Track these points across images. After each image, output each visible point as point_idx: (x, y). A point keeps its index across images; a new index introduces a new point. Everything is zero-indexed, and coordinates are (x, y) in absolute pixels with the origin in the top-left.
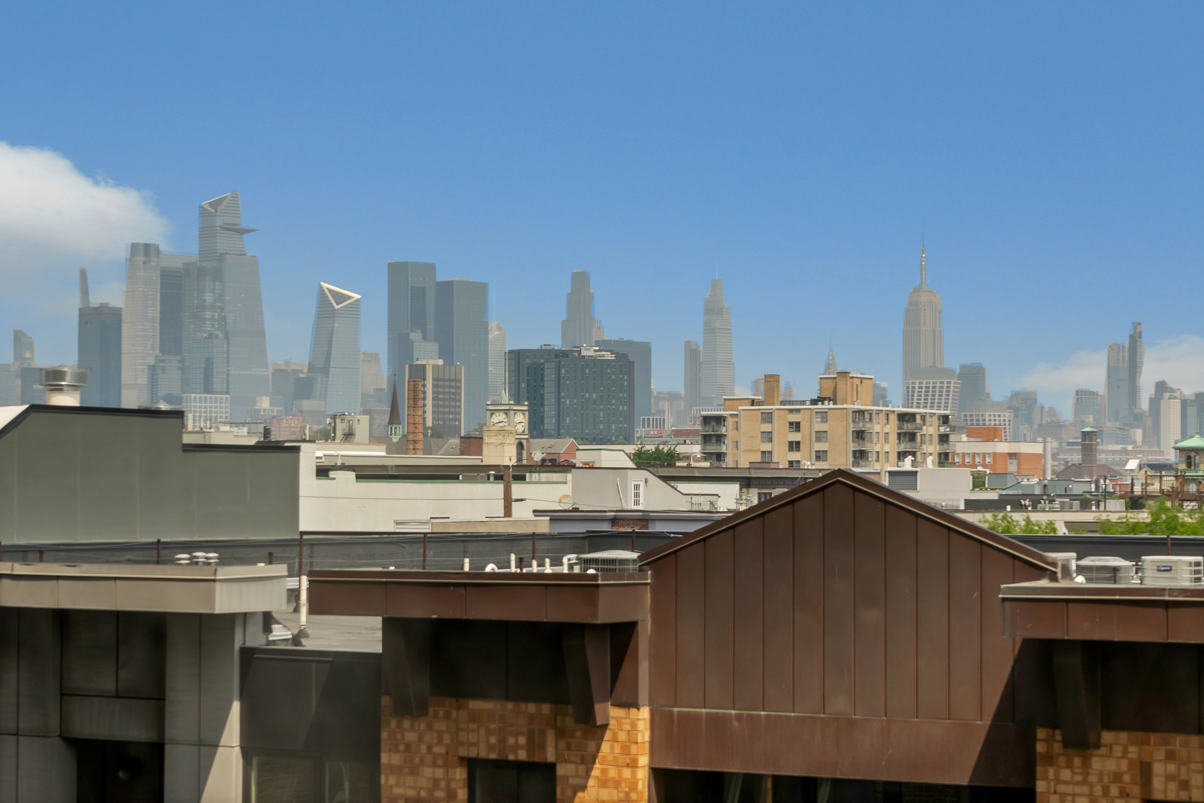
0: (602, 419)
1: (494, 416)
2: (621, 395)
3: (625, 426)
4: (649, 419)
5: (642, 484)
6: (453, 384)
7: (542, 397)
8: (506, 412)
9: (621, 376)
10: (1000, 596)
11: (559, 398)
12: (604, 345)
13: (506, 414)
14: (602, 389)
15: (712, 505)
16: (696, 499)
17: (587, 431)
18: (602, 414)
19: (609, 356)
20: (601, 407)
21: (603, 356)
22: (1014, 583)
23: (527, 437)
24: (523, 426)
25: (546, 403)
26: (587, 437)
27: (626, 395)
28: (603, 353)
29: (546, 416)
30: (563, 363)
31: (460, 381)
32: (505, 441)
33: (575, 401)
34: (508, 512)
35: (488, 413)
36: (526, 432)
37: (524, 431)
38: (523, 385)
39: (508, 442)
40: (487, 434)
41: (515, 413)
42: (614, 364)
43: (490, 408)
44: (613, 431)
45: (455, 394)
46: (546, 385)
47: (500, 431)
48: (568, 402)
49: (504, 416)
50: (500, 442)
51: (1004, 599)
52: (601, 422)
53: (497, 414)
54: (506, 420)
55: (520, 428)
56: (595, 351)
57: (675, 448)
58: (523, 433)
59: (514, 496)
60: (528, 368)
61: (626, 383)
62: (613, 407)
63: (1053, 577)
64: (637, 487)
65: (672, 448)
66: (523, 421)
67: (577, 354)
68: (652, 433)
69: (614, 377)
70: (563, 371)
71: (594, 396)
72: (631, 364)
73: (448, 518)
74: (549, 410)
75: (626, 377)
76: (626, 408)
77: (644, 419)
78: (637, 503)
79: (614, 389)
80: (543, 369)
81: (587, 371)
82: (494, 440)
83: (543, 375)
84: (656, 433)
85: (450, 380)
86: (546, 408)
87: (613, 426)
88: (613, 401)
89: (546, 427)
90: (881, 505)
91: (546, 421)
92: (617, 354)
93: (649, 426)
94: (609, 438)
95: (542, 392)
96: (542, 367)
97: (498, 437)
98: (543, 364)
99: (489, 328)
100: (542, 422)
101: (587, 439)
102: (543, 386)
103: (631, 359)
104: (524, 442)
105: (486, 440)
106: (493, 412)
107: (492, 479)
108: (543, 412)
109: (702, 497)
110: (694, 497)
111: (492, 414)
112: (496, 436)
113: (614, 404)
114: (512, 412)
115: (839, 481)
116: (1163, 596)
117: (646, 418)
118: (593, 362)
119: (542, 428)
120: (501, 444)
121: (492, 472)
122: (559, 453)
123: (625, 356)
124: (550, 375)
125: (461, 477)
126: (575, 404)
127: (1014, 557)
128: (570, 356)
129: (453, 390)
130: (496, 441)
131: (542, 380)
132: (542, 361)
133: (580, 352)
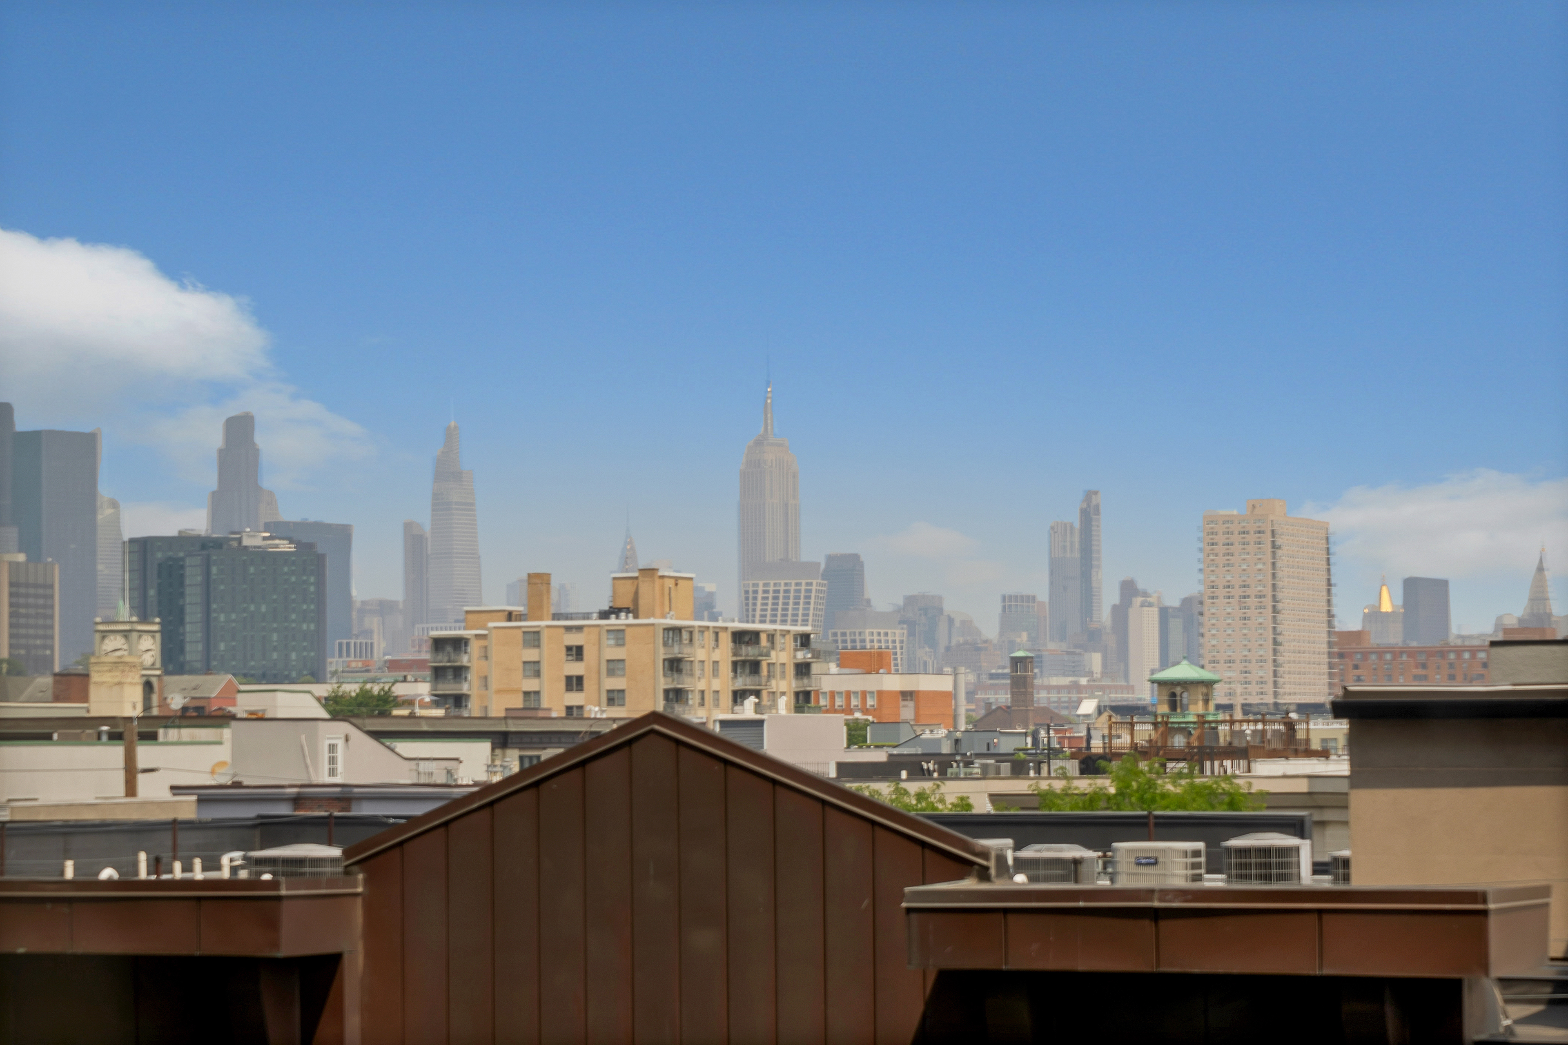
0: (275, 644)
1: (107, 641)
2: (305, 607)
3: (312, 654)
4: (348, 644)
5: (340, 743)
6: (41, 591)
7: (182, 611)
8: (126, 634)
9: (305, 578)
10: (904, 905)
11: (208, 612)
12: (278, 529)
13: (126, 637)
14: (275, 597)
15: (449, 775)
16: (424, 766)
17: (253, 663)
18: (275, 637)
19: (285, 546)
20: (275, 625)
21: (277, 546)
22: (924, 884)
23: (158, 672)
24: (153, 656)
25: (188, 619)
26: (253, 672)
27: (312, 607)
28: (277, 542)
29: (188, 639)
30: (214, 558)
31: (52, 587)
32: (123, 680)
33: (233, 616)
34: (131, 789)
35: (98, 636)
36: (158, 665)
37: (153, 664)
38: (152, 592)
39: (129, 680)
40: (96, 668)
41: (140, 637)
42: (293, 558)
43: (101, 627)
44: (294, 663)
45: (44, 606)
46: (188, 591)
47: (118, 663)
48: (222, 617)
49: (123, 641)
50: (116, 680)
51: (909, 910)
52: (275, 649)
53: (112, 638)
54: (125, 647)
55: (148, 659)
56: (265, 538)
57: (389, 689)
58: (152, 667)
59: (141, 764)
60: (160, 565)
61: (312, 589)
62: (294, 625)
63: (984, 874)
64: (332, 748)
65: (386, 688)
66: (153, 647)
67: (235, 544)
68: (353, 665)
69: (293, 579)
70: (214, 570)
71: (263, 608)
72: (320, 560)
73: (35, 799)
74: (192, 631)
75: (312, 579)
76: (312, 627)
77: (340, 645)
78: (332, 772)
79: (294, 597)
80: (182, 567)
81: (252, 570)
82: (107, 678)
83: (182, 576)
84: (360, 664)
85: (36, 586)
86: (188, 628)
87: (293, 656)
88: (293, 616)
89: (188, 657)
90: (718, 767)
91: (188, 648)
92: (299, 544)
93: (348, 655)
94: (286, 673)
95: (181, 602)
96: (181, 563)
97: (113, 674)
98: (182, 559)
99: (99, 503)
100: (182, 650)
101: (252, 675)
102: (182, 594)
103: (320, 550)
104: (154, 681)
105: (95, 677)
106: (105, 634)
107: (104, 738)
108: (184, 634)
109: (435, 763)
110: (422, 763)
111: (104, 638)
112: (110, 671)
113: (294, 621)
114: (135, 635)
115: (653, 731)
116: (1151, 900)
117: (345, 641)
118: (262, 556)
119: (181, 659)
120: (120, 684)
121: (105, 728)
122: (209, 698)
123: (311, 546)
124: (193, 577)
125: (55, 736)
126: (234, 621)
127: (924, 844)
128: (225, 547)
129: (41, 601)
130: (109, 679)
131: (182, 584)
132: (181, 554)
133: (240, 540)
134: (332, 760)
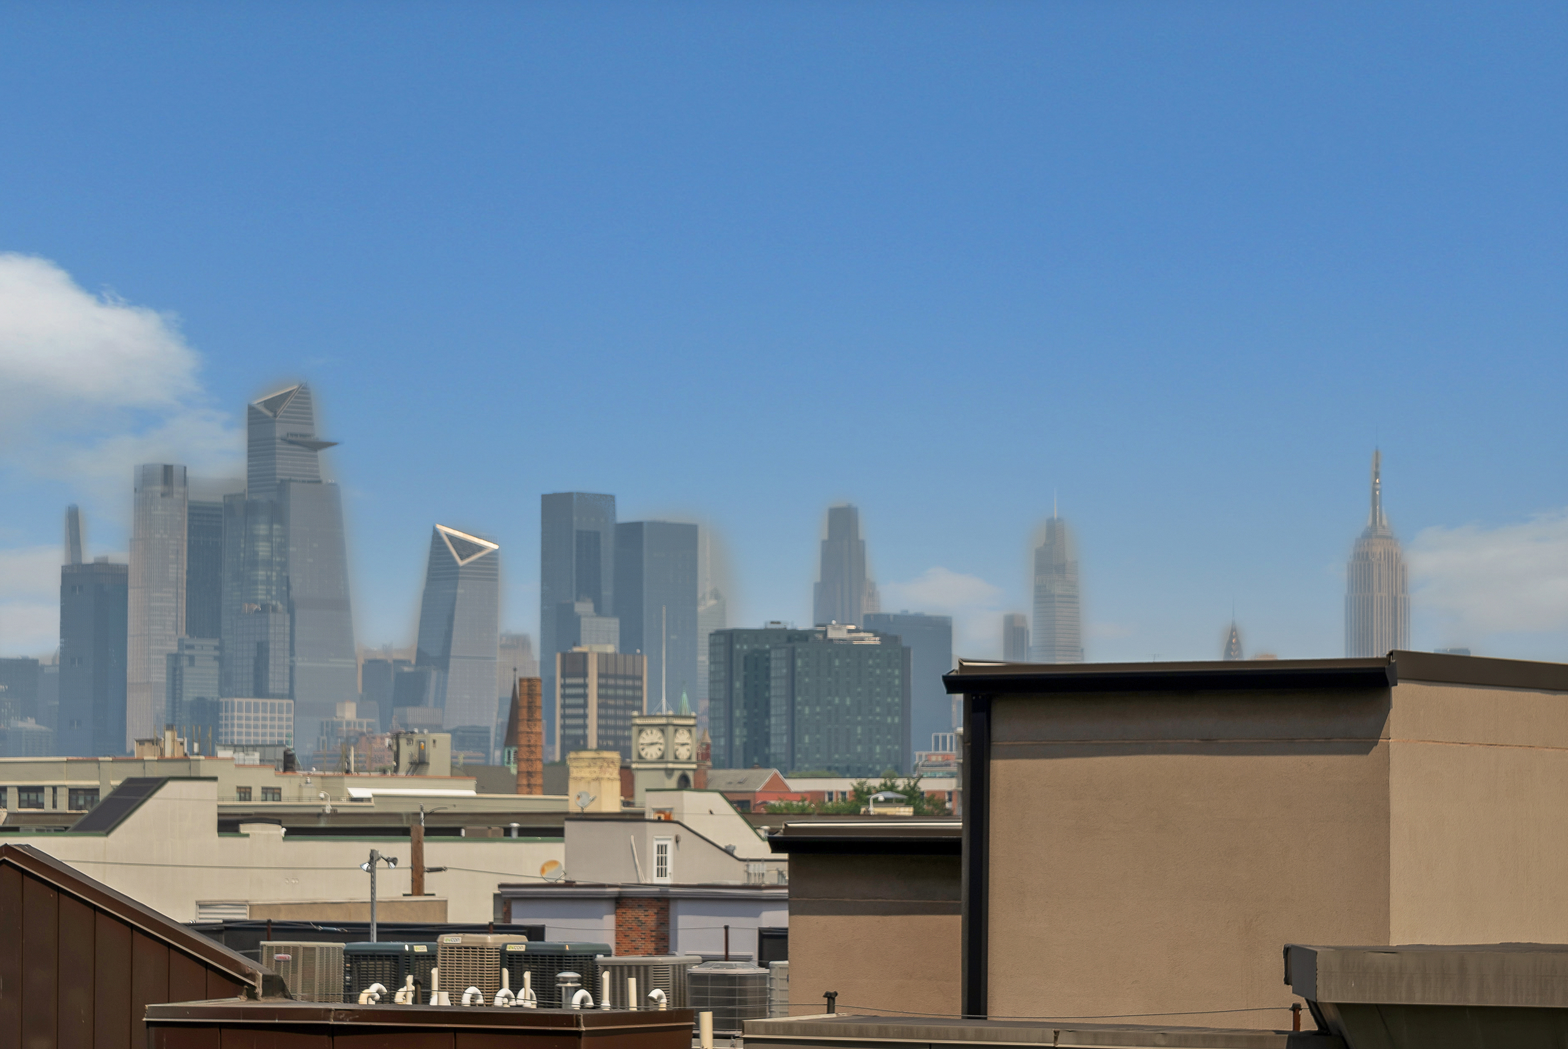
0: (859, 737)
1: (644, 735)
2: (889, 700)
3: (897, 747)
4: (944, 738)
5: (670, 845)
6: (629, 683)
7: (767, 703)
8: (662, 728)
9: (889, 671)
10: (145, 1019)
11: (792, 705)
12: (874, 623)
13: (663, 731)
14: (859, 690)
15: (780, 877)
16: (754, 868)
17: (837, 756)
18: (859, 730)
19: (871, 640)
20: (859, 718)
21: (862, 639)
22: (169, 1002)
23: (694, 766)
24: (688, 750)
25: (773, 712)
26: (837, 765)
27: (897, 700)
28: (862, 635)
29: (772, 732)
30: (800, 650)
31: (641, 678)
32: (602, 775)
33: (818, 709)
34: (417, 887)
35: (635, 730)
36: (694, 759)
37: (690, 758)
38: (738, 685)
39: (608, 775)
40: (575, 764)
41: (676, 731)
42: (878, 651)
43: (638, 721)
44: (878, 756)
45: (634, 698)
46: (773, 683)
47: (595, 759)
48: (807, 710)
49: (659, 734)
50: (594, 776)
51: (149, 1024)
52: (859, 742)
53: (649, 732)
54: (662, 741)
55: (683, 753)
56: (850, 631)
58: (689, 760)
60: (746, 658)
61: (897, 682)
62: (878, 718)
63: (252, 994)
64: (662, 849)
66: (689, 741)
67: (820, 637)
68: (934, 758)
69: (878, 672)
70: (799, 663)
71: (848, 702)
72: (905, 653)
74: (777, 723)
75: (897, 672)
76: (897, 720)
77: (937, 738)
78: (662, 873)
79: (878, 690)
80: (768, 660)
81: (837, 663)
82: (586, 773)
83: (768, 669)
84: (940, 759)
85: (625, 677)
86: (773, 720)
87: (878, 749)
88: (878, 710)
89: (773, 750)
91: (773, 740)
92: (884, 637)
93: (944, 748)
94: (870, 766)
95: (767, 695)
96: (767, 655)
97: (592, 769)
98: (768, 651)
99: (700, 595)
100: (767, 743)
101: (837, 768)
102: (768, 687)
103: (905, 643)
104: (691, 775)
105: (574, 773)
106: (641, 728)
108: (769, 727)
111: (640, 732)
112: (589, 766)
113: (878, 714)
114: (671, 729)
115: (4, 860)
117: (940, 735)
118: (846, 648)
119: (767, 751)
120: (598, 779)
121: (515, 825)
122: (754, 792)
123: (896, 639)
124: (778, 669)
125: (463, 832)
126: (818, 714)
127: (206, 965)
128: (810, 639)
129: (629, 693)
130: (588, 775)
131: (768, 677)
132: (767, 647)
133: (825, 633)
134: (662, 861)
